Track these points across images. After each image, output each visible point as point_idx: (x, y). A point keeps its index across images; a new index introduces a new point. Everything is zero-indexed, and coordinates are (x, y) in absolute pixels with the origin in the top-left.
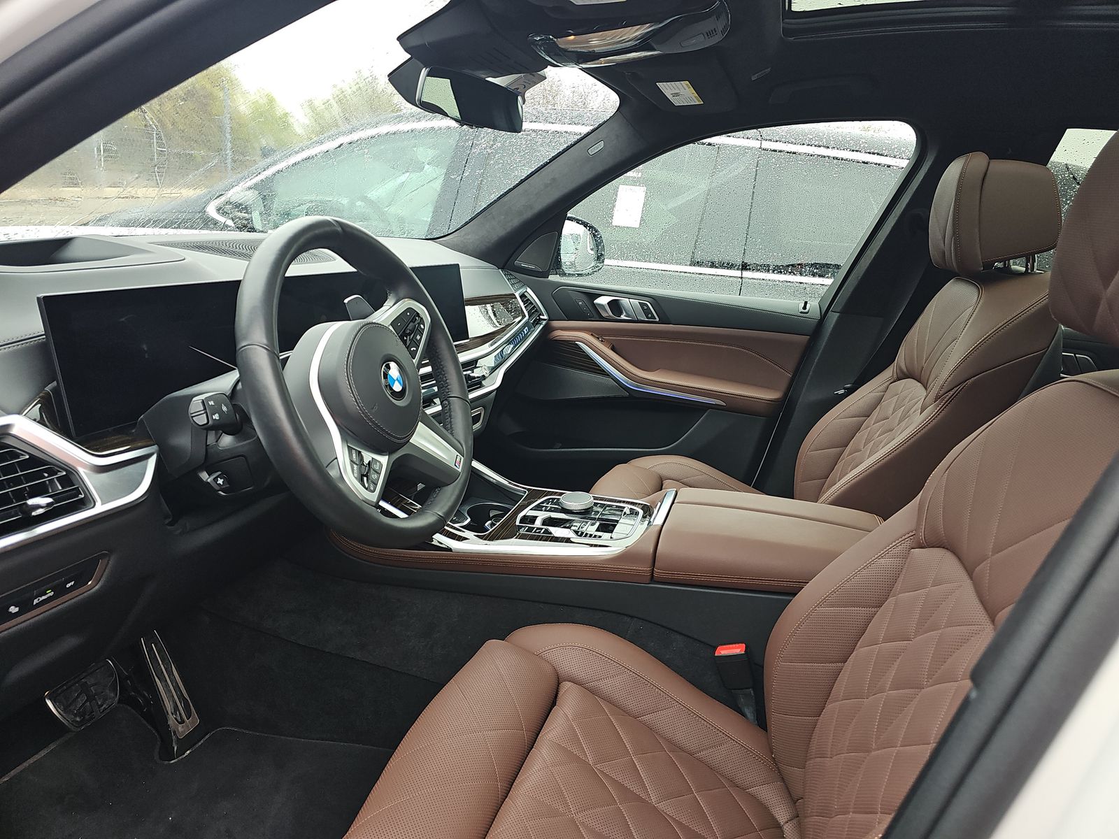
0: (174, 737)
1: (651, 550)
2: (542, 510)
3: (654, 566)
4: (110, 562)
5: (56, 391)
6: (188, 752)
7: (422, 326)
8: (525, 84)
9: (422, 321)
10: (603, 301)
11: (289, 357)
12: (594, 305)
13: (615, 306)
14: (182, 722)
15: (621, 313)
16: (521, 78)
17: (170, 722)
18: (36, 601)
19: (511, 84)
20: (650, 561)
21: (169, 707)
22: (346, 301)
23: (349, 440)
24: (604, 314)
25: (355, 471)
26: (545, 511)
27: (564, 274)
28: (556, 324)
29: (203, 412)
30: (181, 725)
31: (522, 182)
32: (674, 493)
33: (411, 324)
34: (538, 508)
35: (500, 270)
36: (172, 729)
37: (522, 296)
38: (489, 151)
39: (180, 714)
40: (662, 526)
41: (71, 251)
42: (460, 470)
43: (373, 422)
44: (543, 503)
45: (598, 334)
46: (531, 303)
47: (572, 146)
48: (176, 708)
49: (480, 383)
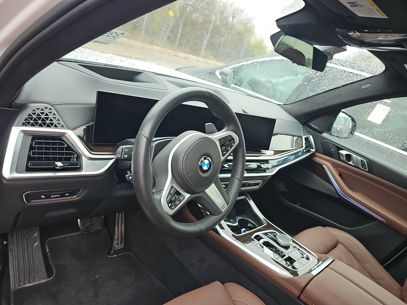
0: (113, 248)
1: (304, 285)
2: (266, 236)
3: (302, 293)
4: (84, 192)
5: (92, 125)
6: (115, 256)
7: (233, 144)
8: (334, 51)
9: (234, 143)
10: (344, 152)
11: (172, 140)
12: (339, 153)
13: (348, 157)
14: (118, 244)
15: (350, 161)
16: (333, 48)
17: (114, 243)
18: (52, 196)
19: (328, 50)
20: (301, 290)
21: (116, 237)
22: (206, 124)
23: (173, 183)
24: (342, 158)
25: (169, 198)
26: (268, 237)
27: (331, 134)
28: (318, 154)
29: (121, 153)
30: (117, 245)
31: (325, 92)
32: (331, 260)
33: (228, 142)
34: (266, 234)
35: (301, 125)
36: (114, 245)
37: (307, 139)
38: (314, 76)
39: (118, 242)
40: (315, 276)
41: (139, 77)
42: (223, 211)
43: (187, 180)
44: (269, 233)
45: (334, 165)
46: (310, 142)
47: (354, 82)
48: (118, 238)
49: (265, 170)
